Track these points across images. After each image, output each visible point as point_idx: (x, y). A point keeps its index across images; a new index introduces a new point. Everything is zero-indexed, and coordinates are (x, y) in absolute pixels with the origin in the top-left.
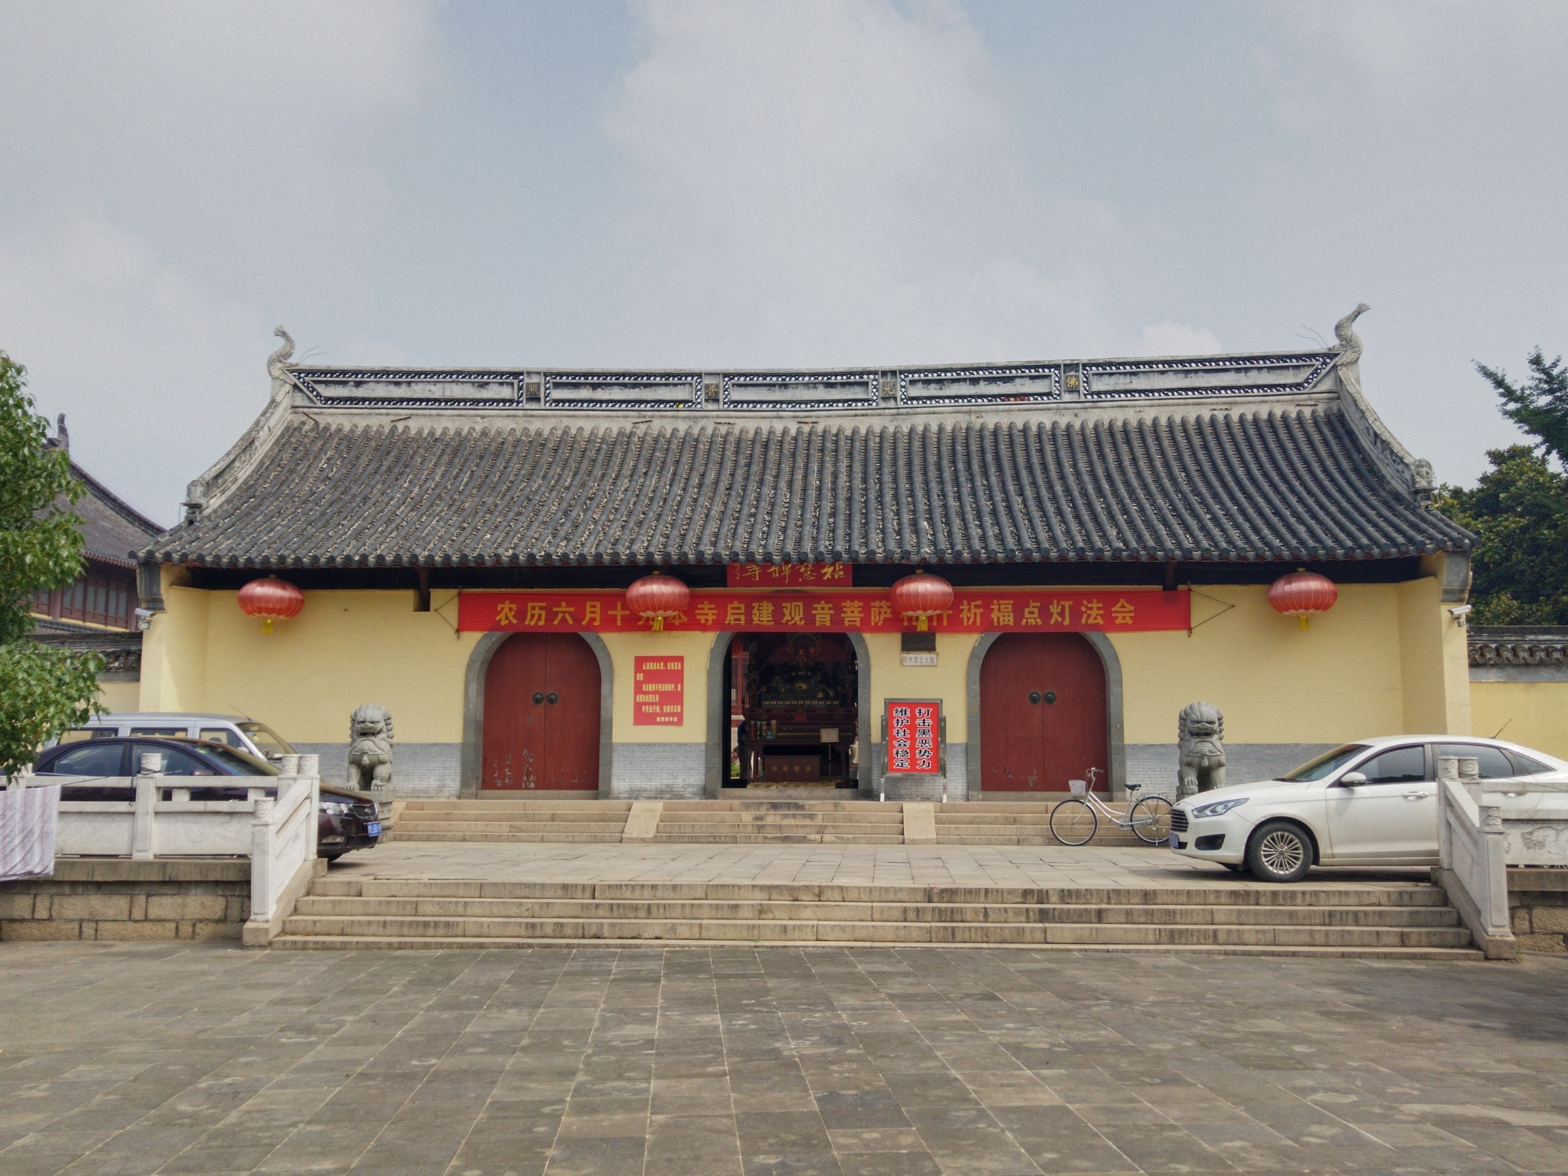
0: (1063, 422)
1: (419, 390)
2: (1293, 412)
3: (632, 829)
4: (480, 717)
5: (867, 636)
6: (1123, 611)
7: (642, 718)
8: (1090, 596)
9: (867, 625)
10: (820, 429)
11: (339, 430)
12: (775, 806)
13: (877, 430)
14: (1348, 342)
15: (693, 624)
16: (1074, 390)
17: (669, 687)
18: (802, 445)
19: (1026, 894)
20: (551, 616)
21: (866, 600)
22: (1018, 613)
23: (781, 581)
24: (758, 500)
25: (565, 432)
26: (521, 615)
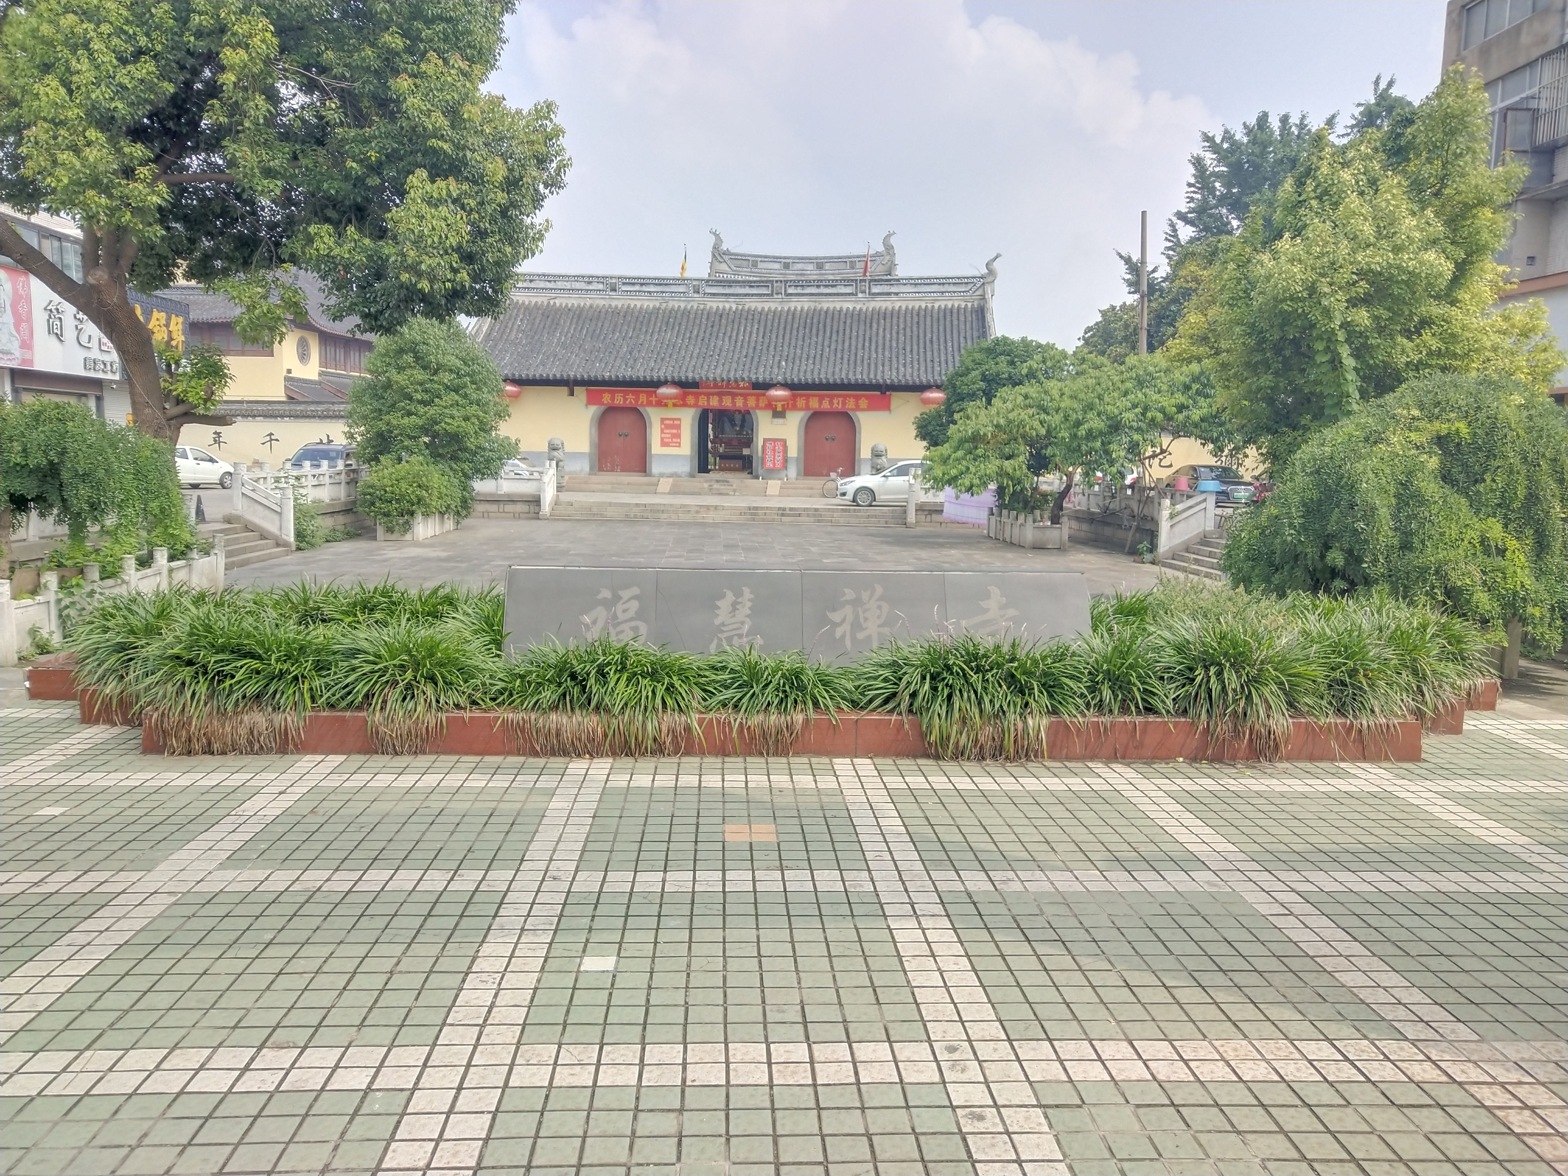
0: (858, 308)
1: (560, 285)
2: (963, 305)
3: (660, 489)
4: (597, 441)
5: (758, 412)
6: (863, 403)
7: (664, 444)
8: (850, 396)
9: (757, 407)
10: (746, 307)
11: (523, 303)
12: (718, 481)
13: (773, 309)
14: (991, 272)
15: (685, 405)
16: (864, 292)
17: (675, 431)
18: (738, 316)
19: (779, 509)
20: (625, 400)
21: (758, 396)
22: (820, 403)
23: (722, 387)
24: (715, 346)
25: (629, 307)
26: (613, 399)
